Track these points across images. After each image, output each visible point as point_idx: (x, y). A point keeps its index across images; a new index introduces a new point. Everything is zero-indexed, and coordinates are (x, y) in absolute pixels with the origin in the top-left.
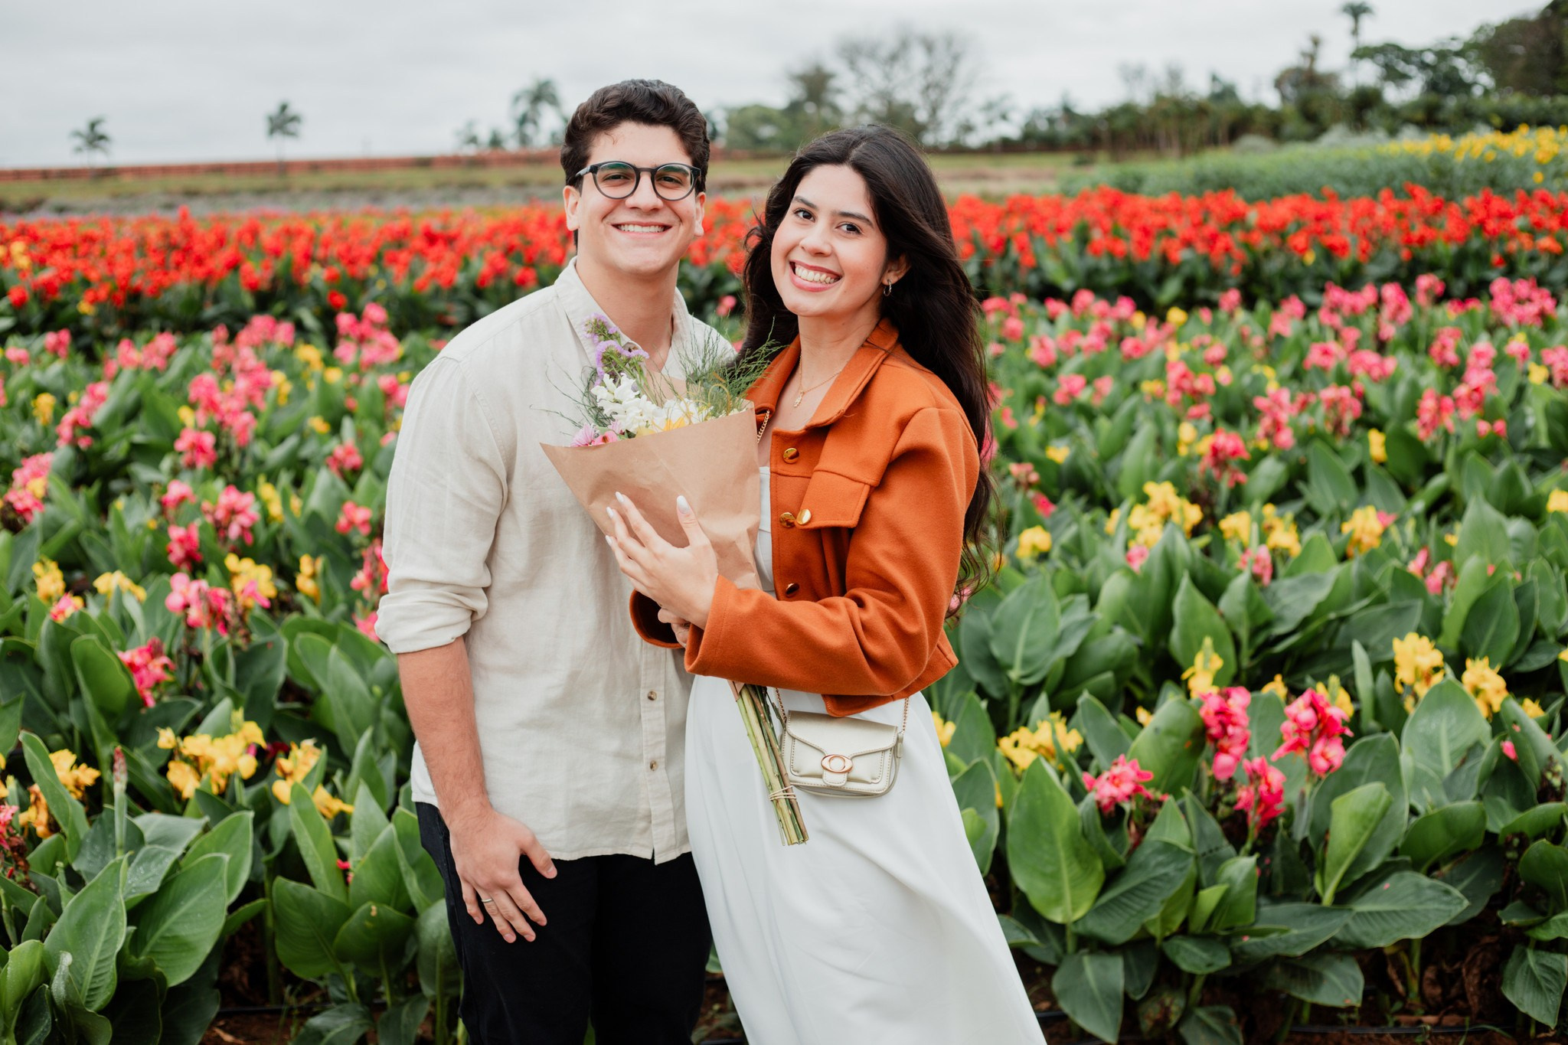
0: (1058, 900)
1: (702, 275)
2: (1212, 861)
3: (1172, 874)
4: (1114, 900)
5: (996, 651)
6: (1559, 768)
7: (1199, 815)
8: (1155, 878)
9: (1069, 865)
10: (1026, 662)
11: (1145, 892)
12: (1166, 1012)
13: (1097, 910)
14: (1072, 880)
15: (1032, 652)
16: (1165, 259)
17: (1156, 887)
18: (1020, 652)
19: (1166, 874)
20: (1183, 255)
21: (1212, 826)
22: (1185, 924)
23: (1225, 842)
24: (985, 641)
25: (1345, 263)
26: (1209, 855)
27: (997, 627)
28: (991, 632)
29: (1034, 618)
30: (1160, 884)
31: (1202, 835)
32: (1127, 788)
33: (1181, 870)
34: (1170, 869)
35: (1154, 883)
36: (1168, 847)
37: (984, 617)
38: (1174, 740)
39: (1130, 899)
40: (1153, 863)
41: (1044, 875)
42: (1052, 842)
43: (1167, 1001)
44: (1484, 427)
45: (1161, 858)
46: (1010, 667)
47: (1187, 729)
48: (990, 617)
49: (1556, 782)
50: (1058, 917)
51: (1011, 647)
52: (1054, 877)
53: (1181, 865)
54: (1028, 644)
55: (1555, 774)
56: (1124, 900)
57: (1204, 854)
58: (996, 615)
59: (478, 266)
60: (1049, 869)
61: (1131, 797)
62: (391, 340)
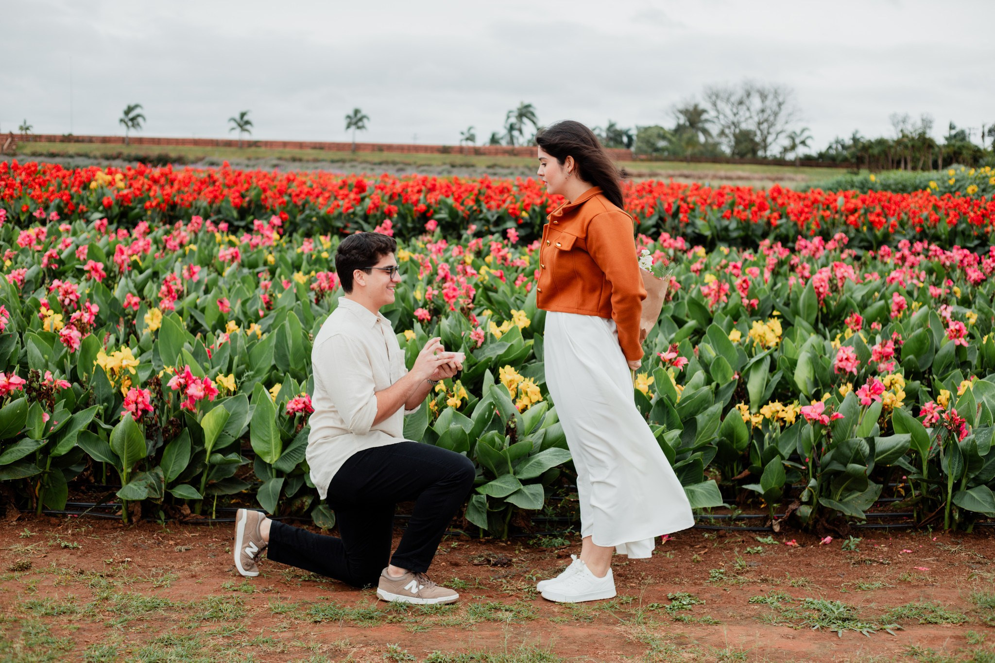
0: (268, 453)
1: (493, 216)
4: (287, 454)
6: (516, 420)
9: (275, 437)
11: (300, 450)
12: (303, 504)
13: (282, 458)
14: (276, 445)
16: (769, 223)
32: (301, 406)
39: (294, 453)
41: (264, 441)
42: (269, 428)
43: (304, 500)
49: (512, 426)
50: (267, 460)
52: (268, 442)
55: (514, 422)
56: (292, 454)
59: (368, 202)
60: (266, 439)
61: (301, 410)
62: (276, 236)
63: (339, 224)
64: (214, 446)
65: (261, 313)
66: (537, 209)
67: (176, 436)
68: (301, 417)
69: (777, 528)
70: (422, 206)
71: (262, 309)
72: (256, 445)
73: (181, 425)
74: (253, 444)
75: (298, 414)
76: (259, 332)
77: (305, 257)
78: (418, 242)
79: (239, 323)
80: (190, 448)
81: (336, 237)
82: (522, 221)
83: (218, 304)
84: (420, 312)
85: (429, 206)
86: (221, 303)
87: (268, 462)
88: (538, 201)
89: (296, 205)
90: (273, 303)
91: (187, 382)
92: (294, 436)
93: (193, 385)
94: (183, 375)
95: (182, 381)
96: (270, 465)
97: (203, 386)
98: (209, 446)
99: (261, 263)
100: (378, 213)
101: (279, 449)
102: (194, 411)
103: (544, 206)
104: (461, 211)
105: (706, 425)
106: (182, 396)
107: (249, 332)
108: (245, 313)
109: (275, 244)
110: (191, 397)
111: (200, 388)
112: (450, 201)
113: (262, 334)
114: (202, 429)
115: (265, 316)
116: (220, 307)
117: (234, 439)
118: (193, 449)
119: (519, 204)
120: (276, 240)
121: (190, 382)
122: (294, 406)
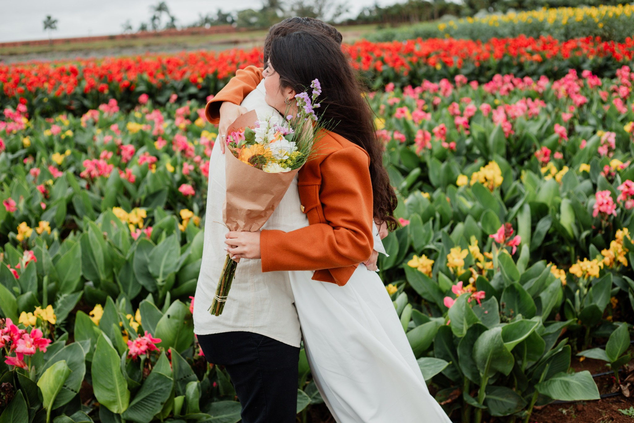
0: (114, 402)
2: (185, 381)
3: (165, 389)
4: (138, 403)
5: (151, 270)
7: (179, 360)
8: (156, 391)
9: (120, 386)
10: (165, 274)
11: (153, 398)
13: (132, 408)
14: (122, 393)
15: (167, 269)
17: (158, 395)
18: (162, 270)
19: (161, 389)
20: (383, 68)
21: (186, 364)
22: (172, 413)
23: (193, 372)
24: (145, 265)
25: (452, 69)
26: (185, 379)
27: (152, 258)
28: (148, 260)
29: (169, 254)
30: (159, 394)
31: (180, 369)
32: (144, 348)
33: (168, 387)
34: (163, 387)
35: (156, 393)
36: (160, 376)
37: (145, 254)
38: (176, 321)
39: (146, 402)
40: (154, 384)
41: (108, 390)
42: (112, 375)
44: (446, 145)
45: (158, 381)
46: (158, 277)
47: (182, 315)
48: (148, 254)
51: (158, 268)
52: (112, 391)
53: (168, 385)
54: (166, 266)
56: (143, 402)
57: (182, 379)
58: (151, 253)
59: (85, 84)
60: (110, 387)
61: (145, 352)
62: (24, 120)
63: (65, 102)
64: (54, 404)
65: (43, 206)
66: (211, 76)
67: (10, 401)
68: (147, 360)
69: (627, 393)
70: (126, 82)
71: (43, 201)
72: (101, 395)
73: (13, 389)
74: (96, 395)
75: (143, 358)
76: (48, 229)
77: (55, 138)
78: (137, 114)
79: (29, 225)
80: (26, 411)
81: (71, 116)
82: (201, 87)
83: (5, 205)
84: (186, 189)
85: (132, 83)
86: (8, 204)
87: (115, 411)
88: (210, 70)
89: (30, 92)
90: (49, 192)
91: (12, 338)
92: (142, 382)
93: (20, 341)
94: (6, 329)
95: (7, 337)
96: (118, 415)
97: (32, 340)
98: (48, 405)
99: (20, 147)
100: (94, 92)
101: (126, 398)
102: (25, 368)
103: (215, 74)
104: (155, 83)
105: (549, 301)
106: (9, 353)
107: (39, 230)
108: (30, 211)
109: (24, 127)
110: (21, 355)
111: (29, 343)
112: (146, 76)
113: (52, 230)
114: (38, 388)
115: (47, 208)
116: (6, 207)
117: (74, 394)
118: (29, 410)
119: (197, 74)
120: (25, 124)
121: (16, 337)
122: (137, 350)
